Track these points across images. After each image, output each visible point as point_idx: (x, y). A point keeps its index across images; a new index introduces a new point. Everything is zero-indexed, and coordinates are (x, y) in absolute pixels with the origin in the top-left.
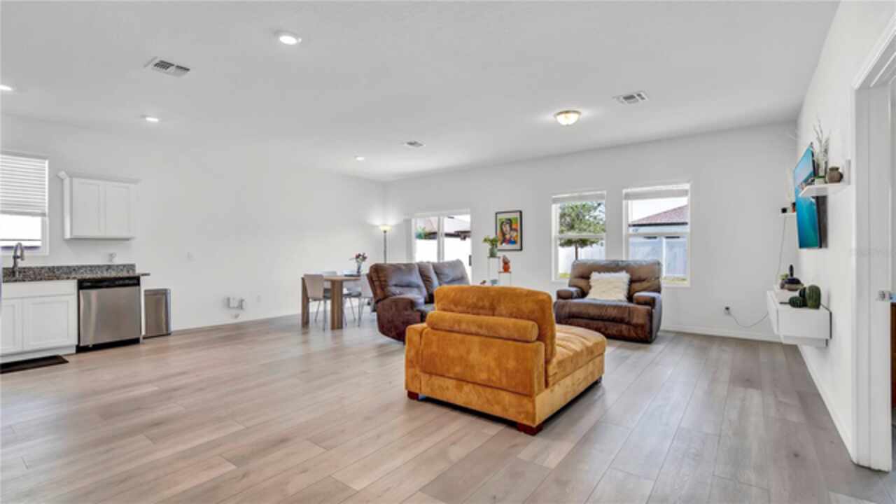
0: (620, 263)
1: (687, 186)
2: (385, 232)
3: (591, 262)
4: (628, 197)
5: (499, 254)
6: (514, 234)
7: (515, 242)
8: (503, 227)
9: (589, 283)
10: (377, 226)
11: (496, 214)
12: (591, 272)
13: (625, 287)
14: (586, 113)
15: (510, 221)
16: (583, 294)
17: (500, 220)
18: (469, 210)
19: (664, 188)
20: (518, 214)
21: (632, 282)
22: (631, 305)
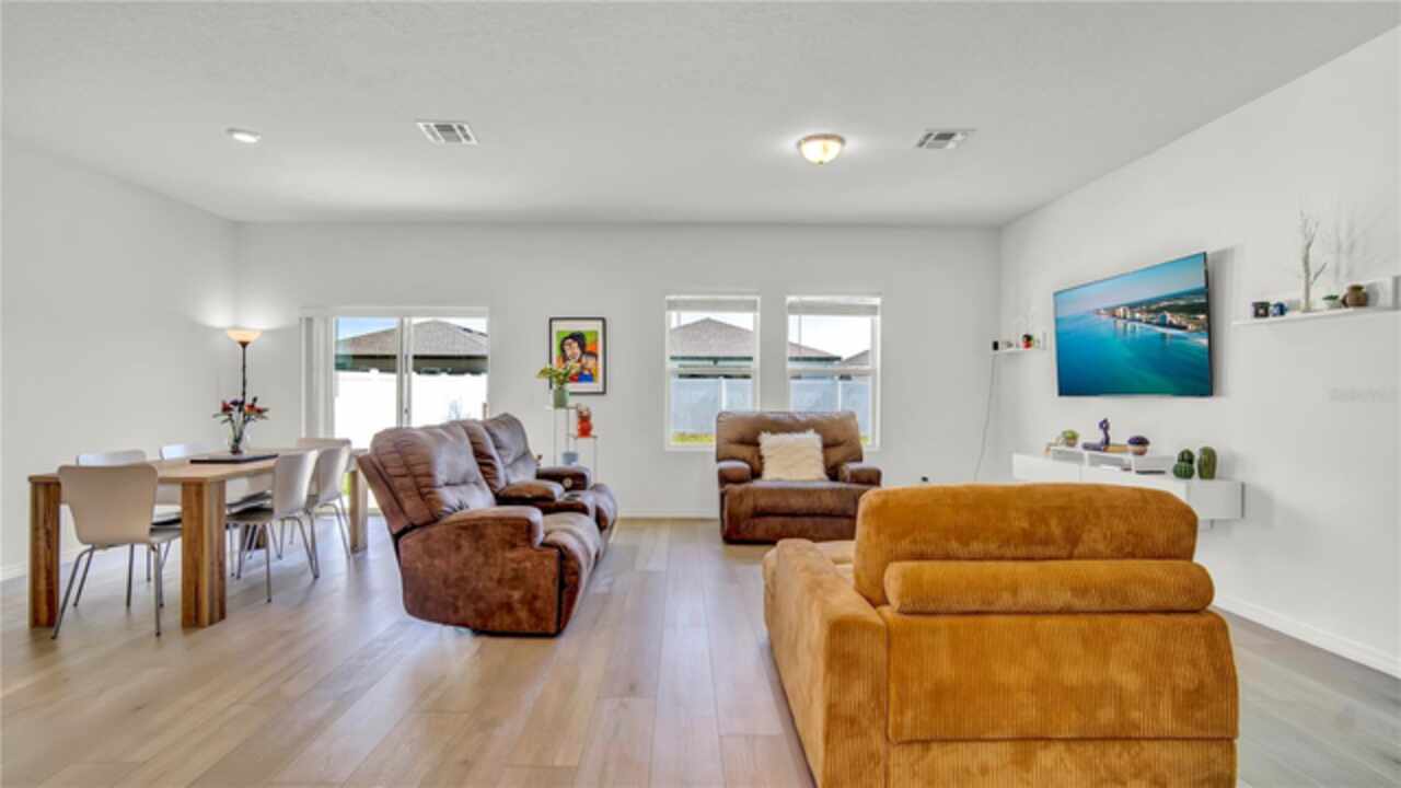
0: (798, 416)
1: (877, 301)
2: (244, 345)
3: (754, 415)
4: (795, 309)
5: (572, 401)
6: (590, 362)
7: (590, 378)
8: (566, 347)
9: (759, 451)
10: (222, 330)
11: (551, 320)
12: (758, 434)
13: (819, 455)
14: (853, 144)
15: (578, 337)
16: (756, 474)
17: (559, 332)
18: (486, 309)
19: (841, 299)
20: (600, 323)
21: (826, 446)
22: (837, 485)
